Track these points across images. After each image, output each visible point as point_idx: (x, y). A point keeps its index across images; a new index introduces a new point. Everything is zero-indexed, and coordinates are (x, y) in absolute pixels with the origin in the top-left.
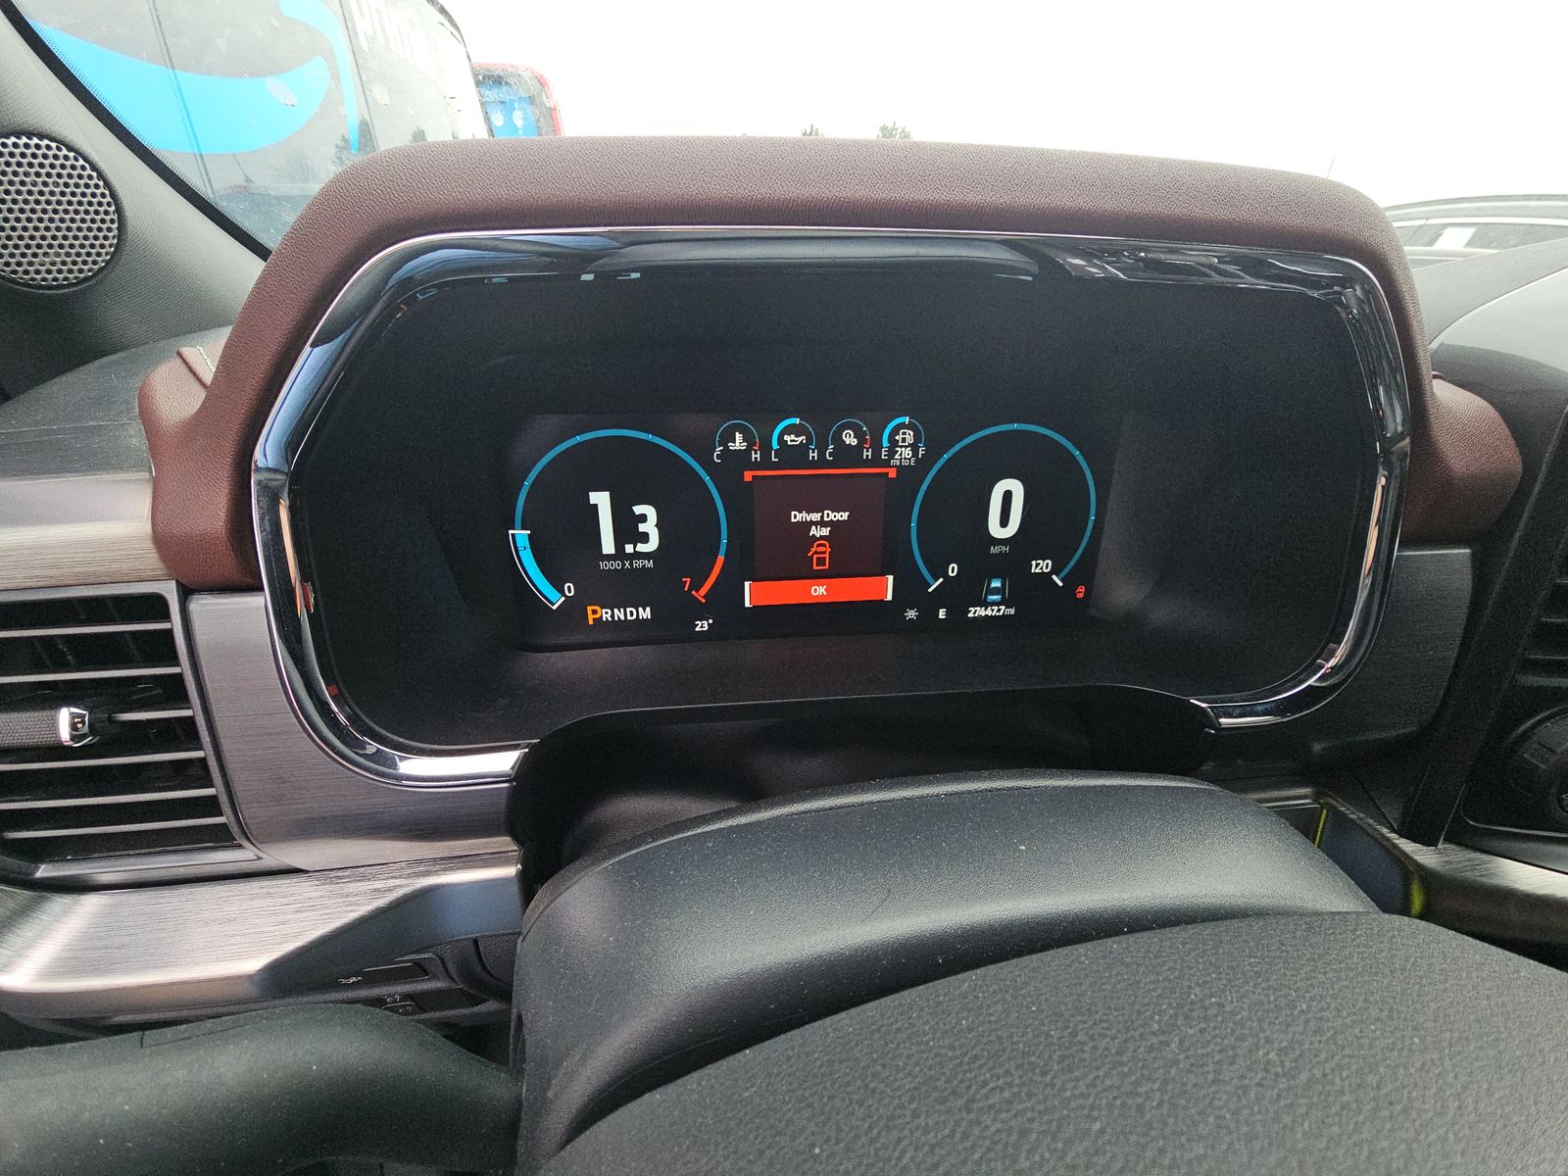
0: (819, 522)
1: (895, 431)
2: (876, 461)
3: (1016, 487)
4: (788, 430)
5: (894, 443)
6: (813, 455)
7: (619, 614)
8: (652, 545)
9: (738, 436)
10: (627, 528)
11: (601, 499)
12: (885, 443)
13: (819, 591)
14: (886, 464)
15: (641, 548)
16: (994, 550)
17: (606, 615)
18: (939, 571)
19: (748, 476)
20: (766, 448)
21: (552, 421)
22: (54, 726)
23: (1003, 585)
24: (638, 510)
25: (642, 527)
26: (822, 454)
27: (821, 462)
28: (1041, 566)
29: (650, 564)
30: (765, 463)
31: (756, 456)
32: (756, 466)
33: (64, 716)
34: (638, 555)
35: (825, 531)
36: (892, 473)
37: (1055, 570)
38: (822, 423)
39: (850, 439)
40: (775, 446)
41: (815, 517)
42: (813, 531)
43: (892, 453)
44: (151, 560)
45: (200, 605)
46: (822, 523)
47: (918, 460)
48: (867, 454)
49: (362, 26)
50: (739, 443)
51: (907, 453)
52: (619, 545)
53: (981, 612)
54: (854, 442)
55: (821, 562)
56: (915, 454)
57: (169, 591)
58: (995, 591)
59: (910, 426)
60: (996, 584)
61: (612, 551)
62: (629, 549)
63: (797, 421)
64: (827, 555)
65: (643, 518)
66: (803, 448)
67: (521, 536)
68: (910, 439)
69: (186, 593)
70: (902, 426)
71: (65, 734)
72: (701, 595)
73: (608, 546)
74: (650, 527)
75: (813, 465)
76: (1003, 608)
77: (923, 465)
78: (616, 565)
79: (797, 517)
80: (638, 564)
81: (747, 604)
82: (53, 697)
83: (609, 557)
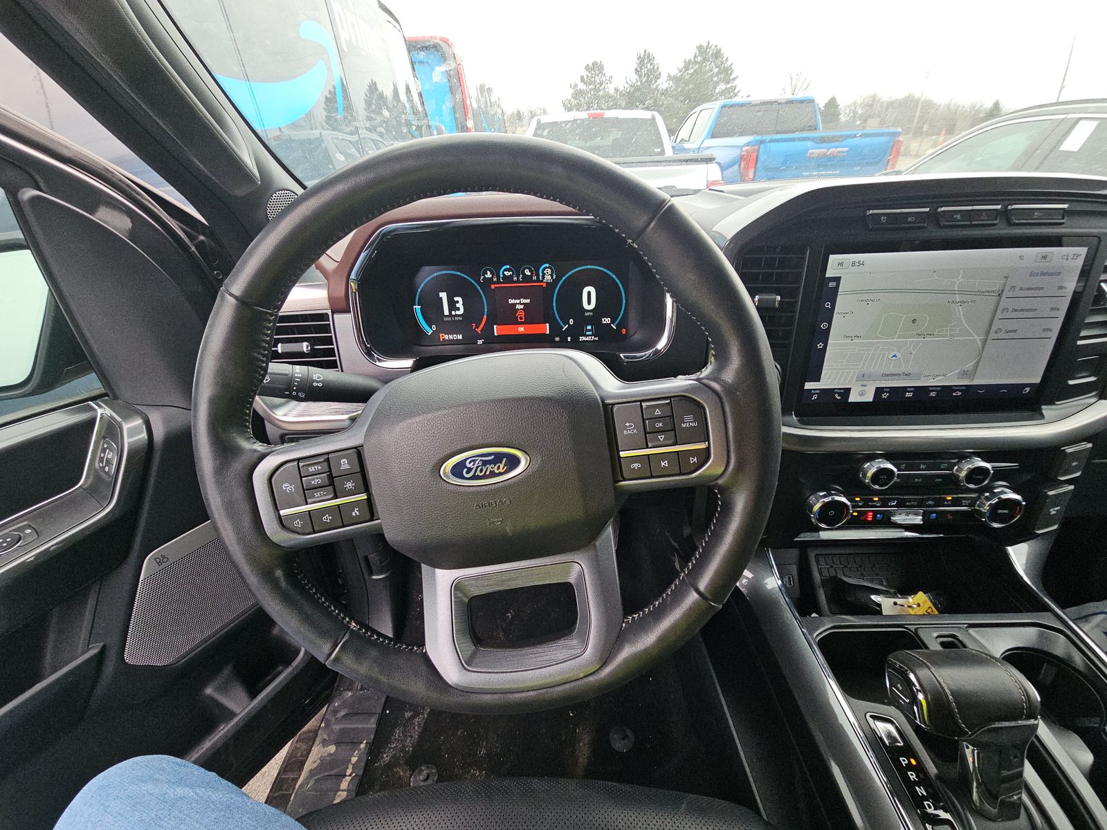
0: (520, 303)
1: (544, 269)
2: (538, 281)
3: (592, 289)
4: (506, 270)
5: (544, 274)
6: (515, 279)
7: (451, 337)
8: (461, 312)
9: (488, 272)
10: (452, 305)
11: (443, 295)
12: (541, 274)
13: (521, 329)
14: (542, 281)
15: (458, 313)
16: (587, 314)
17: (446, 337)
18: (566, 322)
19: (493, 287)
20: (498, 277)
21: (427, 269)
22: (302, 347)
23: (592, 328)
24: (456, 299)
25: (457, 305)
26: (518, 278)
27: (518, 281)
28: (606, 321)
29: (461, 319)
30: (498, 282)
31: (495, 279)
32: (495, 283)
33: (305, 344)
34: (456, 315)
35: (522, 307)
36: (545, 285)
37: (613, 322)
38: (517, 269)
39: (527, 272)
40: (502, 276)
41: (518, 301)
42: (517, 307)
43: (543, 277)
44: (327, 304)
45: (335, 316)
46: (520, 304)
47: (553, 280)
48: (535, 278)
49: (344, 36)
50: (489, 275)
51: (549, 277)
52: (450, 312)
53: (585, 339)
54: (530, 274)
55: (521, 318)
56: (552, 277)
57: (329, 312)
58: (589, 331)
59: (549, 268)
60: (589, 327)
61: (448, 314)
62: (453, 313)
63: (508, 267)
64: (523, 316)
65: (458, 302)
66: (511, 276)
67: (417, 308)
68: (549, 271)
69: (333, 313)
70: (546, 267)
71: (305, 350)
72: (479, 330)
73: (446, 312)
74: (460, 305)
75: (515, 282)
76: (593, 337)
77: (555, 282)
78: (449, 319)
79: (511, 301)
80: (456, 319)
81: (496, 334)
82: (303, 340)
83: (447, 316)
